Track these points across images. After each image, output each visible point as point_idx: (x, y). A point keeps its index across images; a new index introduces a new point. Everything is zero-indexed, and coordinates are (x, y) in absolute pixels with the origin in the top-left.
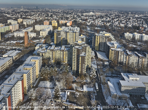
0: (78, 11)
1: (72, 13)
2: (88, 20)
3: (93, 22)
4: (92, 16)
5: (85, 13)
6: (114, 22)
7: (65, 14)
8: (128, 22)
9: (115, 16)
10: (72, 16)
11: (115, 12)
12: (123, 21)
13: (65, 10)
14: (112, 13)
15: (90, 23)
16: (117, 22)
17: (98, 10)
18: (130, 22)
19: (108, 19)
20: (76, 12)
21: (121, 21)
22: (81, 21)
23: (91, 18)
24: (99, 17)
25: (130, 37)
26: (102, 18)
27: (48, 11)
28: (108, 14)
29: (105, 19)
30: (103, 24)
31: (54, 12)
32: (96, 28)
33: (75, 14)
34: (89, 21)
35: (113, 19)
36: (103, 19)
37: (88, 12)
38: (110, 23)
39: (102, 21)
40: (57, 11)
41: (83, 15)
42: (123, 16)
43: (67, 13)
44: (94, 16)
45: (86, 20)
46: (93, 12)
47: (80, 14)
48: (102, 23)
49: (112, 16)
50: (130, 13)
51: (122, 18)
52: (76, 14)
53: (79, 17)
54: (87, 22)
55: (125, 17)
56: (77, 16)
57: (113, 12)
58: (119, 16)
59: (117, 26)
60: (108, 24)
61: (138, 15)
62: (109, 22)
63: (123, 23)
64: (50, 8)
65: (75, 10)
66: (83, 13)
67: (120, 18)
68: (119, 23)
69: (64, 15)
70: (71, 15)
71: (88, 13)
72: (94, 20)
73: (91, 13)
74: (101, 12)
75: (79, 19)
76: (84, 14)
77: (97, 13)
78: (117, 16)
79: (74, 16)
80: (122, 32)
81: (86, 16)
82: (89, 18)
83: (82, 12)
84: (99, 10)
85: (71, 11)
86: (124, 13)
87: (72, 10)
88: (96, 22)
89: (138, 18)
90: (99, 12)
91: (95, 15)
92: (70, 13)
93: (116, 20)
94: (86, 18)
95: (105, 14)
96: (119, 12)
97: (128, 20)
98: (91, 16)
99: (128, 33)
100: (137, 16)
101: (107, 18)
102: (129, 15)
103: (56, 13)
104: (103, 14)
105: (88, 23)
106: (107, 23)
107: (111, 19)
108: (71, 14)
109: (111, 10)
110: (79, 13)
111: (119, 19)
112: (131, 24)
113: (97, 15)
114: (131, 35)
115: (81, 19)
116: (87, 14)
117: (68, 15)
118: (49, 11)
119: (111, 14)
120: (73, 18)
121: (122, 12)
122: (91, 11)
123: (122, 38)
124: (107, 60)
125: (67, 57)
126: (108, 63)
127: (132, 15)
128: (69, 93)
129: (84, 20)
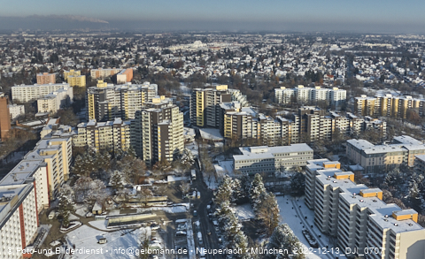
0: (152, 38)
1: (128, 45)
2: (185, 66)
3: (199, 68)
4: (200, 53)
5: (176, 44)
6: (260, 67)
7: (103, 51)
8: (299, 66)
9: (272, 50)
10: (131, 57)
11: (274, 38)
12: (288, 62)
13: (100, 37)
14: (267, 41)
15: (191, 73)
16: (271, 66)
17: (223, 33)
18: (306, 64)
19: (249, 59)
20: (143, 41)
21: (282, 63)
22: (161, 69)
23: (194, 60)
24: (219, 56)
25: (287, 96)
26: (230, 58)
27: (33, 43)
28: (251, 45)
29: (237, 60)
30: (229, 72)
31: (60, 45)
32: (207, 85)
33: (139, 50)
34: (188, 68)
35: (261, 59)
36: (231, 61)
37: (186, 41)
38: (248, 71)
39: (229, 66)
40: (71, 40)
41: (167, 52)
42: (292, 51)
43: (112, 49)
44: (205, 52)
45: (179, 65)
46: (204, 40)
47: (157, 49)
48: (227, 71)
49: (262, 50)
51: (287, 56)
52: (146, 50)
53: (156, 56)
54: (182, 70)
55: (300, 51)
56: (148, 56)
57: (271, 38)
58: (283, 49)
59: (266, 76)
60: (243, 73)
61: (339, 45)
62: (246, 66)
63: (284, 69)
64: (39, 33)
65: (139, 37)
66: (169, 45)
67: (283, 55)
68: (275, 68)
69: (99, 54)
70: (127, 54)
71: (187, 43)
72: (202, 63)
73: (198, 45)
74: (230, 41)
75: (155, 63)
76: (174, 48)
77: (216, 44)
78: (277, 48)
79: (137, 56)
81: (179, 54)
82: (187, 59)
83: (165, 43)
84: (225, 35)
85: (125, 40)
87: (128, 34)
88: (210, 68)
89: (334, 53)
90: (224, 41)
91: (209, 51)
92: (123, 48)
93: (269, 61)
94: (177, 59)
95: (243, 45)
96: (287, 38)
98: (194, 53)
99: (283, 88)
100: (334, 47)
101: (244, 58)
102: (315, 46)
103: (69, 47)
104: (236, 47)
105: (183, 73)
106: (239, 71)
107: (255, 60)
108: (126, 51)
109: (263, 33)
110: (156, 45)
111: (278, 59)
113: (217, 50)
114: (290, 92)
115: (163, 64)
116: (183, 47)
117: (116, 54)
118: (38, 42)
119: (260, 47)
120: (136, 63)
121: (296, 38)
122: (196, 39)
124: (221, 139)
125: (128, 140)
126: (222, 144)
127: (322, 46)
128: (139, 189)
129: (171, 66)
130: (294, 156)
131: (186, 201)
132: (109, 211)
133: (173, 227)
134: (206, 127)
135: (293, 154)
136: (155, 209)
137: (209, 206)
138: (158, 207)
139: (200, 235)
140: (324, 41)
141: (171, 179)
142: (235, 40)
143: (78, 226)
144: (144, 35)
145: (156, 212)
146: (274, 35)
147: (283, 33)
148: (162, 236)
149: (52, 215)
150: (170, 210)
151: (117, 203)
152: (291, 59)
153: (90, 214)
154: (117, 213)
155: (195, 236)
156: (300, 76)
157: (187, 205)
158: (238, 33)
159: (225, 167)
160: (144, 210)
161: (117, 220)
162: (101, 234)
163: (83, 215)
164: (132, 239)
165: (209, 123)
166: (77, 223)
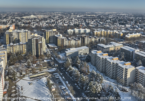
3: (37, 24)
4: (35, 19)
5: (24, 16)
6: (58, 23)
8: (70, 22)
9: (59, 17)
10: (10, 21)
11: (58, 13)
12: (66, 21)
14: (56, 15)
15: (35, 26)
16: (61, 23)
17: (39, 12)
18: (72, 22)
21: (64, 22)
22: (23, 25)
23: (34, 21)
24: (42, 20)
25: (72, 32)
26: (46, 20)
28: (51, 16)
29: (49, 21)
32: (42, 29)
35: (57, 20)
36: (47, 22)
38: (55, 24)
41: (23, 19)
42: (66, 17)
45: (29, 23)
46: (34, 15)
48: (47, 25)
49: (55, 17)
50: (73, 14)
51: (65, 19)
52: (14, 18)
53: (20, 21)
54: (32, 25)
55: (68, 18)
57: (56, 13)
58: (62, 17)
59: (61, 25)
60: (53, 25)
61: (79, 15)
62: (53, 23)
63: (66, 23)
65: (9, 14)
66: (22, 16)
67: (63, 19)
68: (63, 23)
71: (28, 16)
72: (37, 22)
73: (32, 16)
74: (43, 15)
75: (20, 23)
76: (24, 17)
77: (39, 16)
78: (60, 17)
79: (12, 20)
80: (66, 30)
82: (31, 21)
84: (41, 13)
85: (4, 15)
86: (67, 14)
88: (41, 24)
89: (79, 18)
90: (41, 15)
91: (38, 18)
92: (5, 18)
93: (60, 21)
94: (28, 21)
95: (48, 16)
96: (62, 13)
97: (70, 20)
98: (33, 19)
99: (70, 29)
100: (78, 16)
101: (51, 20)
102: (72, 16)
104: (46, 17)
105: (32, 26)
106: (51, 25)
107: (55, 21)
109: (54, 12)
111: (62, 21)
112: (73, 23)
113: (40, 18)
114: (72, 31)
115: (24, 23)
117: (3, 20)
119: (54, 16)
121: (65, 13)
122: (31, 14)
123: (66, 33)
124: (57, 47)
125: (26, 49)
126: (57, 48)
127: (74, 16)
128: (35, 65)
129: (27, 24)
130: (84, 50)
131: (53, 67)
132: (28, 74)
133: (53, 76)
134: (50, 43)
135: (83, 50)
136: (44, 71)
137: (62, 68)
138: (45, 70)
139: (64, 78)
140: (74, 14)
141: (45, 61)
142: (45, 15)
143: (19, 80)
144: (10, 13)
145: (45, 72)
146: (57, 13)
147: (60, 12)
148: (51, 79)
149: (7, 78)
150: (49, 71)
151: (30, 71)
152: (67, 20)
153: (21, 76)
154: (31, 74)
155: (62, 78)
156: (72, 26)
157: (55, 69)
158: (45, 12)
159: (62, 55)
160: (40, 72)
161: (32, 76)
162: (29, 81)
163: (19, 76)
164: (41, 82)
165: (51, 42)
166: (19, 79)
